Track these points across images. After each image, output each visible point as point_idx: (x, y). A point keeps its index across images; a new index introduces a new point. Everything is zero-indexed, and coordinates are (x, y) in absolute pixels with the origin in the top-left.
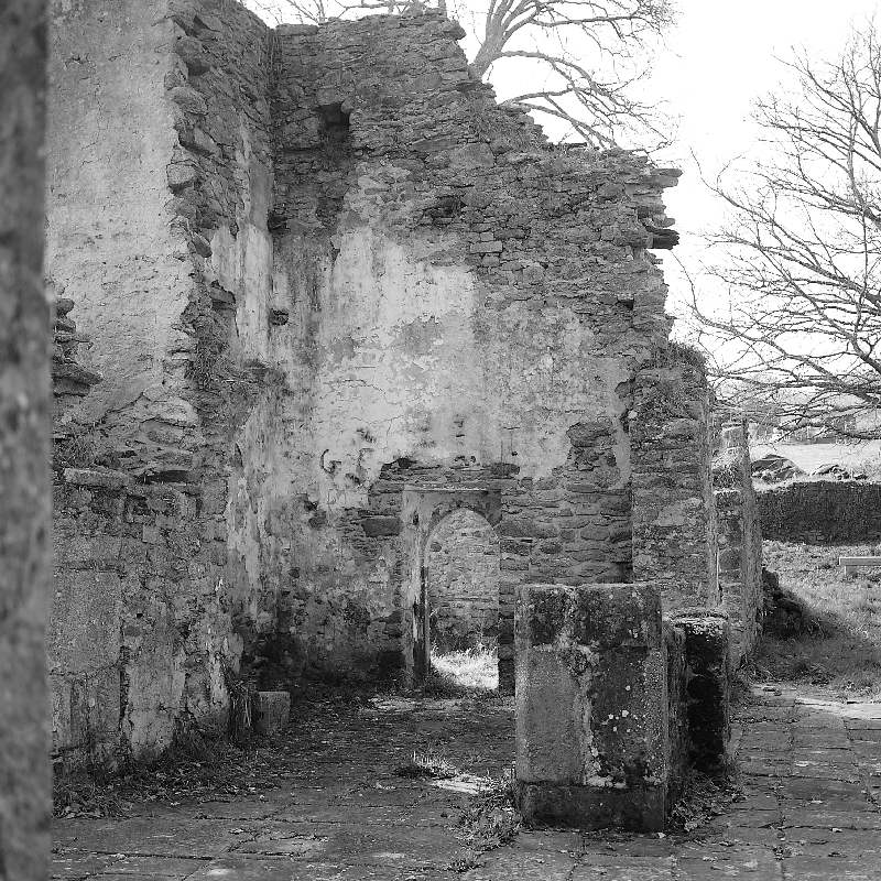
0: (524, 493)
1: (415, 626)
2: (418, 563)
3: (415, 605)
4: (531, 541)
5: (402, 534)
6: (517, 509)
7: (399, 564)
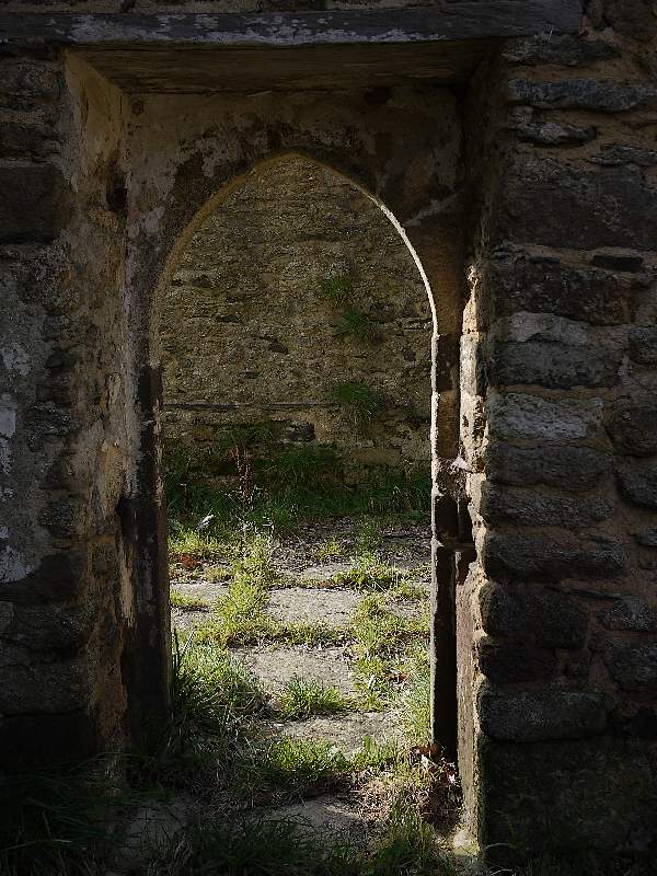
0: (611, 53)
1: (126, 575)
2: (127, 354)
3: (122, 506)
4: (632, 265)
5: (66, 236)
6: (581, 124)
7: (59, 363)
